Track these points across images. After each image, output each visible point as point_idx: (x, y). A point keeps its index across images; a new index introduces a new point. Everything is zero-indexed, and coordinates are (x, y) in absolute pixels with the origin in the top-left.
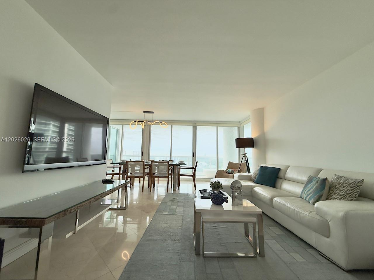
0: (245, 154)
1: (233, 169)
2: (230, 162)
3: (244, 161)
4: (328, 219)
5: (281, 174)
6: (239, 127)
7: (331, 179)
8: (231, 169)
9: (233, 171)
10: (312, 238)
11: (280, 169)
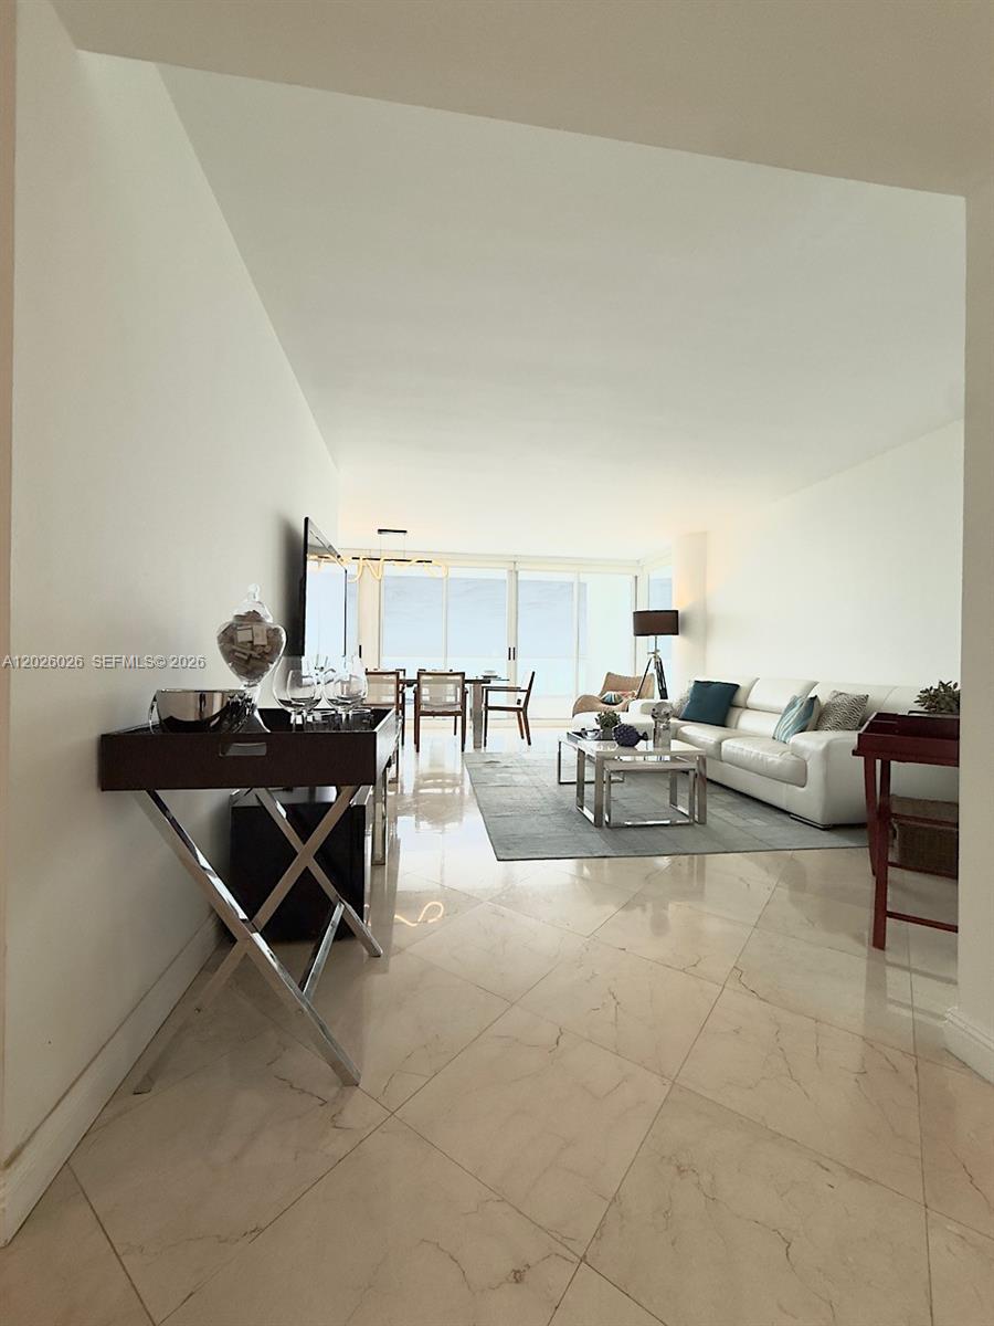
0: (657, 651)
1: (620, 693)
2: (609, 674)
3: (652, 670)
4: (806, 756)
5: (740, 697)
6: (636, 577)
7: (824, 699)
8: (613, 693)
9: (619, 698)
10: (781, 795)
11: (738, 686)
